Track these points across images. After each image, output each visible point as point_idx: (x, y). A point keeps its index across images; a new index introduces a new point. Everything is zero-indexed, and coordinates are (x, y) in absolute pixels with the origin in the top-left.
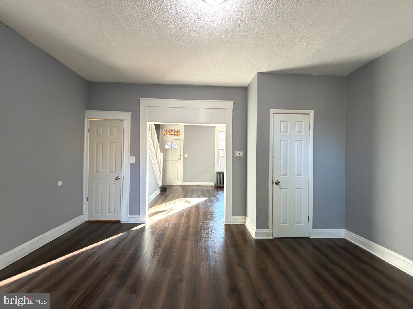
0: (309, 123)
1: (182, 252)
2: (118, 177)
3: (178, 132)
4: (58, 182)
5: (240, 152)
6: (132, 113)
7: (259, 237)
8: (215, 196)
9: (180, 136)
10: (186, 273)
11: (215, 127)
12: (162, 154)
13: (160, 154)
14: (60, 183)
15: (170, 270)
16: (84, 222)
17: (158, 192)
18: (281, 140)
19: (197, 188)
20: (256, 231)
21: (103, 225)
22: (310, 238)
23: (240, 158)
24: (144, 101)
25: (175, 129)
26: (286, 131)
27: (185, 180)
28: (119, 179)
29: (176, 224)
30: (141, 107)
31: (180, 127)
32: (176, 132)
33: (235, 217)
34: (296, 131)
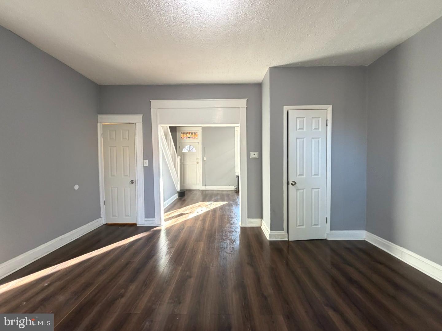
0: (327, 119)
1: (194, 252)
2: (132, 180)
3: (196, 135)
4: (74, 186)
5: (255, 153)
6: (143, 116)
7: (273, 239)
8: (234, 200)
9: (198, 138)
10: (196, 270)
11: (234, 127)
12: (179, 158)
13: (177, 158)
14: (76, 187)
15: (181, 267)
16: (102, 224)
17: (176, 196)
18: (297, 138)
19: (216, 192)
20: (270, 232)
21: (120, 228)
22: (327, 240)
23: (255, 159)
24: (154, 103)
25: (193, 131)
26: (303, 129)
27: (204, 184)
28: (134, 182)
29: (191, 226)
30: (152, 110)
31: (197, 128)
32: (193, 135)
33: (250, 220)
34: (314, 128)
